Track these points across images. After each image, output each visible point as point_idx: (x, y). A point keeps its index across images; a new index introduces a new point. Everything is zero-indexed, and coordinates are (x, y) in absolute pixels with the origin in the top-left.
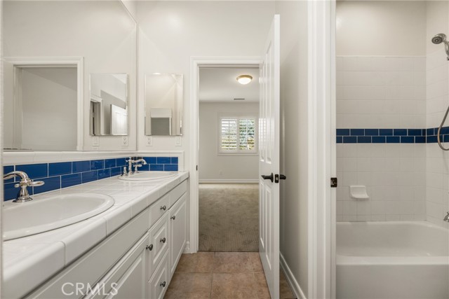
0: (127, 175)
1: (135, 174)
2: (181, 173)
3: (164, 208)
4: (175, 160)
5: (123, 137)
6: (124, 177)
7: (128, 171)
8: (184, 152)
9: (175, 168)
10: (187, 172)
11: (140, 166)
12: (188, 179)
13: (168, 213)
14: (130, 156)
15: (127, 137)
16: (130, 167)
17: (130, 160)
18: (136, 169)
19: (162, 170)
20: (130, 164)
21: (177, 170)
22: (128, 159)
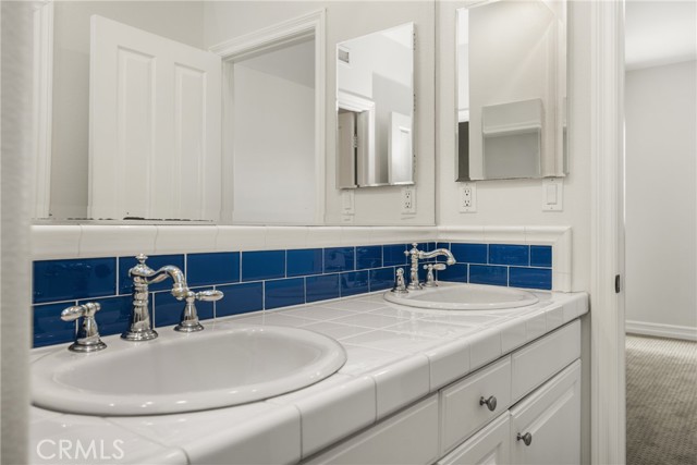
0: (405, 291)
1: (428, 289)
2: (561, 297)
3: (490, 404)
4: (543, 254)
5: (404, 191)
6: (398, 296)
7: (408, 280)
8: (572, 231)
9: (543, 281)
10: (585, 294)
11: (441, 267)
12: (585, 318)
13: (501, 422)
14: (415, 240)
15: (413, 190)
16: (414, 269)
17: (413, 251)
18: (430, 276)
19: (503, 284)
20: (414, 260)
21: (549, 287)
22: (410, 247)
